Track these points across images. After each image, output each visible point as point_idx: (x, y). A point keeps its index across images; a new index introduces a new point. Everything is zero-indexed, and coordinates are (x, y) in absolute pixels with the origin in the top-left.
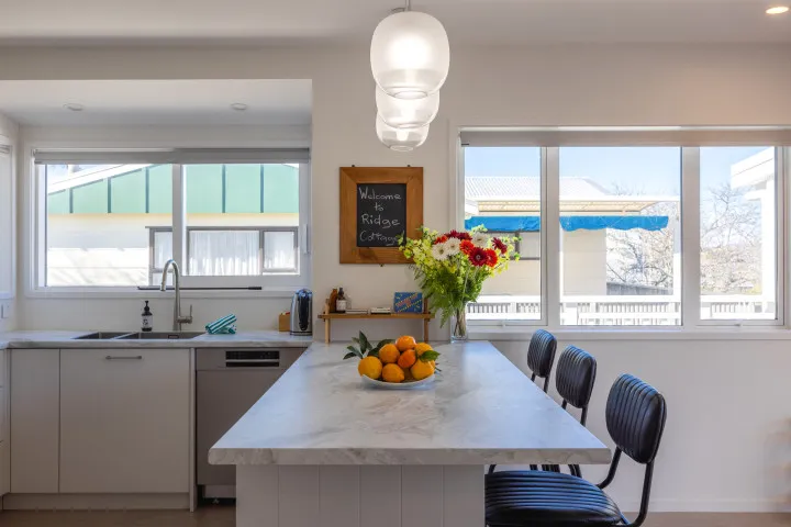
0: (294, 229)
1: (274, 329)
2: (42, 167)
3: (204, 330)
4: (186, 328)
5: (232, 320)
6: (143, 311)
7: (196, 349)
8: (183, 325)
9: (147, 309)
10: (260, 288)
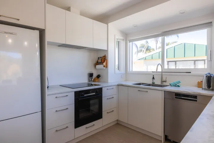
0: (204, 60)
1: (196, 86)
2: (131, 43)
3: (169, 85)
4: (164, 84)
5: (179, 82)
6: (152, 78)
7: (164, 91)
8: (164, 83)
9: (153, 77)
10: (190, 73)
